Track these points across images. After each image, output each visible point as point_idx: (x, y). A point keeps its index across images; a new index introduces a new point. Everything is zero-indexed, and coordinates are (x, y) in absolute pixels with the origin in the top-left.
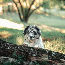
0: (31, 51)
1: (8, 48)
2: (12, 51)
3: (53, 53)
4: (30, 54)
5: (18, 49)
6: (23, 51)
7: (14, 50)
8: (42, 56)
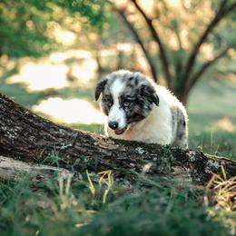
0: (138, 154)
1: (63, 147)
2: (74, 156)
3: (210, 161)
4: (132, 165)
5: (92, 149)
6: (110, 154)
7: (79, 152)
8: (172, 171)
